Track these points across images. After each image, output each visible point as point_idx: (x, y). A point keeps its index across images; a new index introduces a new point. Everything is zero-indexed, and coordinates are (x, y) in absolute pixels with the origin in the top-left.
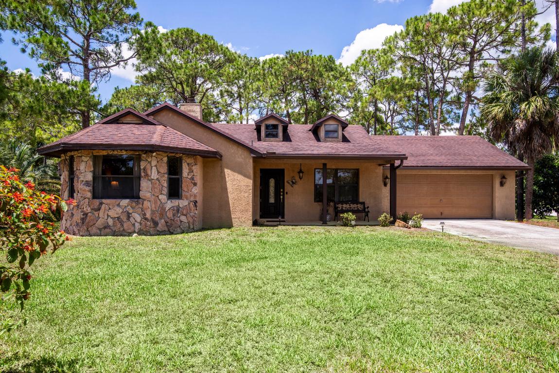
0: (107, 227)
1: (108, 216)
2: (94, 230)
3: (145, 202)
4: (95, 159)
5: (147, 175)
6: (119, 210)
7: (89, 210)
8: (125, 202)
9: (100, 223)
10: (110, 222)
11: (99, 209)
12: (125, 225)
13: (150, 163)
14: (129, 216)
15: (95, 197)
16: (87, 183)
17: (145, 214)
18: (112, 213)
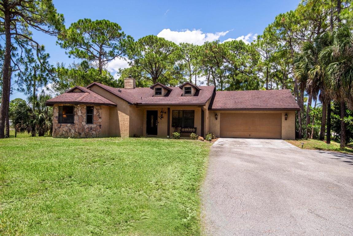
0: (62, 135)
1: (63, 130)
2: (58, 136)
3: (76, 125)
4: (59, 107)
5: (77, 114)
6: (67, 128)
7: (57, 127)
8: (69, 125)
9: (60, 133)
10: (64, 133)
11: (60, 127)
12: (69, 134)
13: (78, 109)
14: (70, 130)
15: (59, 123)
16: (56, 117)
17: (75, 130)
18: (64, 129)
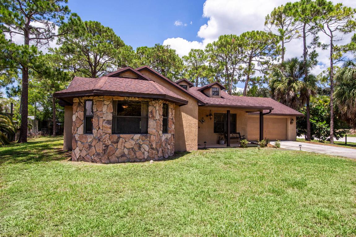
0: (123, 155)
1: (124, 147)
2: (113, 158)
3: (152, 137)
4: (114, 102)
5: (153, 117)
6: (133, 143)
7: (110, 142)
8: (137, 136)
9: (118, 153)
10: (126, 152)
11: (117, 142)
12: (138, 154)
13: (155, 107)
14: (140, 147)
15: (113, 133)
16: (108, 122)
17: (152, 145)
18: (128, 145)
